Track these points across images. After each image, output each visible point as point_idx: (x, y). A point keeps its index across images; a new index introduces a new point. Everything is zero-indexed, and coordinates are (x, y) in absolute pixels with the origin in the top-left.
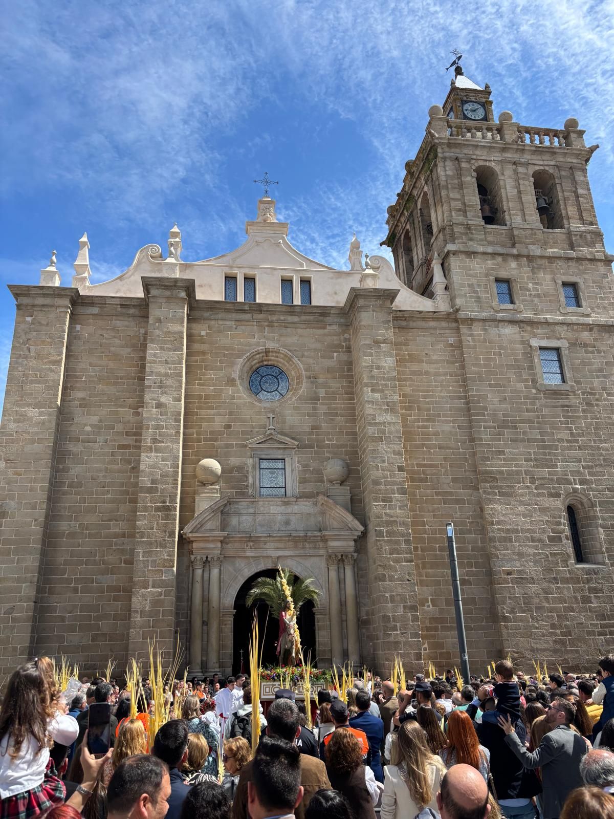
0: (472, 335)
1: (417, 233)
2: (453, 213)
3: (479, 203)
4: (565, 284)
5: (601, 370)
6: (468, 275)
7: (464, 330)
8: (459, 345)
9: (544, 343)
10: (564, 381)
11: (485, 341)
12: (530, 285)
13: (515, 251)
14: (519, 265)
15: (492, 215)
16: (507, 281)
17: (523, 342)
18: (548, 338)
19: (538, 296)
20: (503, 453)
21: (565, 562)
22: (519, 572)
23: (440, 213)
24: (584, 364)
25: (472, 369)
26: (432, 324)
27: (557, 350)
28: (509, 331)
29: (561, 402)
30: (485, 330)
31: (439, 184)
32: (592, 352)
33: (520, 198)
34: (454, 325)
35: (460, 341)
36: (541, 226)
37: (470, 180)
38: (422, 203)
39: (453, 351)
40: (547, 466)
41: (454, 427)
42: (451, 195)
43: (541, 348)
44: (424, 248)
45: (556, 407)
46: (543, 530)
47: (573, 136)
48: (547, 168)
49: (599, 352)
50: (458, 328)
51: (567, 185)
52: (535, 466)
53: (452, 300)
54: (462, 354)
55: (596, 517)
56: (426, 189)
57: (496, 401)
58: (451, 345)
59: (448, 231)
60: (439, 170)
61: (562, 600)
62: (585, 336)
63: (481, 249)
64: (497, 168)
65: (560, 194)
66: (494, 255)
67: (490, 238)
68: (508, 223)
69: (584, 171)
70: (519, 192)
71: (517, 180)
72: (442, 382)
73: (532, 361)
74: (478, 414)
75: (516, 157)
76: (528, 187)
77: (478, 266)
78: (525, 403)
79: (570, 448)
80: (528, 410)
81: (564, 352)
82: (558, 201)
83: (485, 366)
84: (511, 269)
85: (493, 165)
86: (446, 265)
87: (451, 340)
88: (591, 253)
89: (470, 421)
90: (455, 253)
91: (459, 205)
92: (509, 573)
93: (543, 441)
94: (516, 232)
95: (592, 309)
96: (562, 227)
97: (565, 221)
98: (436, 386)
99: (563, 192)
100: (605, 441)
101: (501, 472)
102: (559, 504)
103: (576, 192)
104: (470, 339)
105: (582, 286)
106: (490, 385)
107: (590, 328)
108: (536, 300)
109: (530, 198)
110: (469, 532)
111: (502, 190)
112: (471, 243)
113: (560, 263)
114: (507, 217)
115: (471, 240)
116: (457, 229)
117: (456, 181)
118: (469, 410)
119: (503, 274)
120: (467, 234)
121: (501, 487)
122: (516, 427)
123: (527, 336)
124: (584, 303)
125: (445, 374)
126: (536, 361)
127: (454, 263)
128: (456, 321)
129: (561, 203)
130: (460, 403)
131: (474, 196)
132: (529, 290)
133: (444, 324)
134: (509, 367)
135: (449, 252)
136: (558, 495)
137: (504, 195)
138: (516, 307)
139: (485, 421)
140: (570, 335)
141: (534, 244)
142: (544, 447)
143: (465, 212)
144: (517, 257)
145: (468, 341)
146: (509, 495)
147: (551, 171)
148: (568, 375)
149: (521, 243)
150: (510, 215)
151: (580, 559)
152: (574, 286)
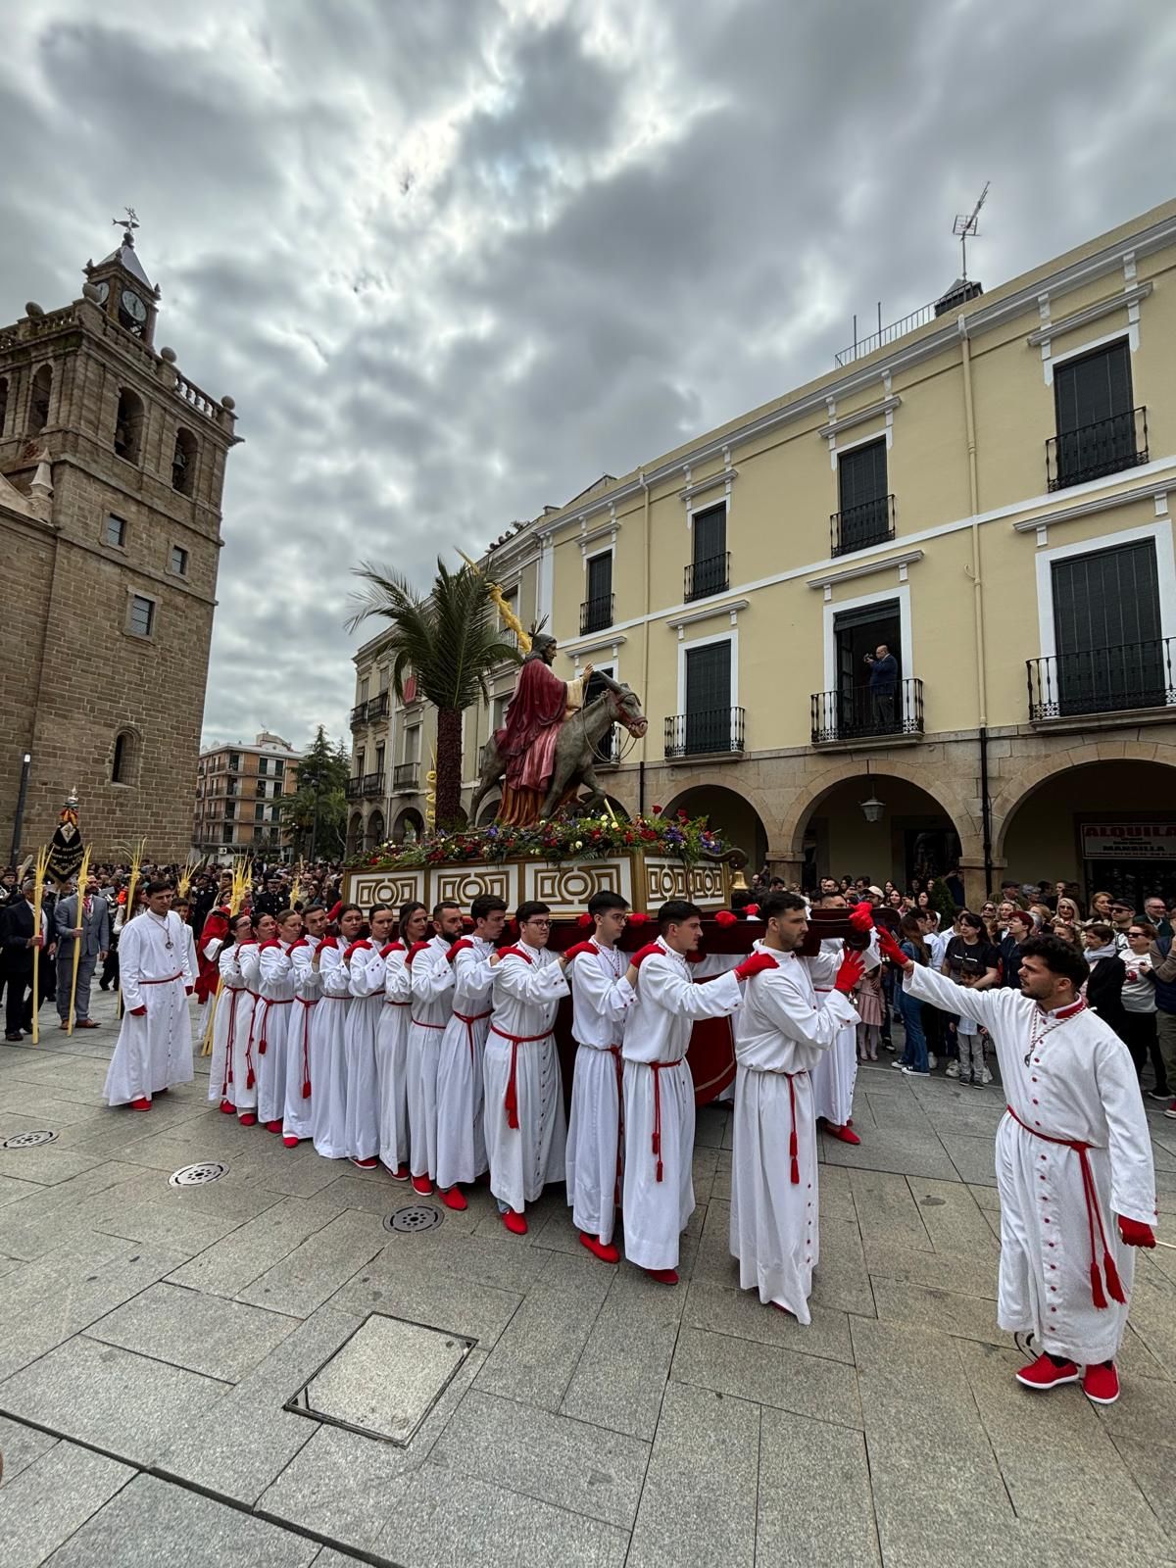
0: (68, 559)
1: (22, 399)
2: (82, 422)
3: (115, 425)
4: (176, 548)
5: (183, 634)
6: (81, 496)
7: (61, 549)
8: (52, 563)
9: (141, 594)
10: (148, 633)
11: (81, 569)
12: (144, 536)
13: (139, 497)
14: (139, 512)
15: (126, 446)
16: (123, 522)
17: (120, 585)
18: (146, 590)
19: (149, 548)
20: (70, 680)
21: (102, 783)
22: (55, 784)
23: (64, 409)
24: (171, 624)
25: (57, 591)
26: (22, 529)
27: (152, 604)
28: (109, 569)
29: (139, 650)
30: (85, 559)
31: (74, 379)
32: (181, 616)
33: (160, 446)
34: (50, 540)
35: (54, 559)
36: (171, 485)
37: (112, 397)
38: (39, 371)
39: (43, 566)
40: (110, 701)
41: (22, 641)
42: (86, 402)
43: (136, 596)
44: (27, 423)
45: (134, 653)
46: (90, 753)
47: (226, 415)
48: (193, 431)
49: (186, 618)
50: (55, 547)
51: (206, 459)
52: (99, 698)
53: (54, 512)
54: (52, 573)
55: (140, 750)
56: (51, 362)
57: (77, 630)
58: (41, 559)
59: (70, 437)
60: (78, 363)
61: (89, 810)
62: (179, 600)
63: (104, 479)
64: (145, 402)
65: (198, 464)
66: (116, 490)
67: (116, 470)
68: (140, 464)
69: (225, 453)
70: (161, 440)
71: (162, 427)
72: (20, 592)
73: (125, 605)
74: (53, 637)
75: (167, 404)
76: (171, 438)
77: (94, 492)
78: (106, 641)
79: (135, 690)
80: (106, 648)
81: (157, 608)
82: (193, 469)
83: (74, 593)
84: (130, 512)
85: (141, 396)
86: (57, 471)
87: (43, 555)
88: (207, 532)
89: (44, 641)
90: (72, 466)
91: (92, 417)
92: (45, 784)
93: (113, 678)
94: (145, 479)
95: (193, 580)
96: (189, 495)
97: (194, 492)
98: (11, 594)
99: (201, 461)
100: (167, 693)
101: (63, 696)
102: (112, 735)
103: (211, 468)
104: (65, 561)
105: (190, 555)
106: (74, 614)
107: (186, 595)
108: (146, 552)
109: (169, 451)
110: (12, 742)
111: (144, 429)
112: (94, 465)
113: (178, 527)
114: (141, 458)
115: (95, 462)
116: (81, 441)
117: (96, 389)
118: (45, 629)
119: (120, 513)
120: (91, 453)
121: (59, 709)
122: (90, 660)
123: (126, 581)
124: (187, 572)
125: (26, 586)
126: (129, 606)
127: (68, 476)
128: (55, 537)
129: (197, 473)
130: (37, 621)
131: (112, 416)
132: (141, 539)
133: (38, 535)
134: (100, 603)
135: (64, 462)
136: (111, 726)
137: (144, 434)
138: (124, 550)
139: (59, 646)
140: (167, 595)
141: (159, 498)
142: (113, 684)
143: (97, 428)
144: (139, 503)
145: (61, 560)
146: (65, 717)
147: (197, 436)
148: (153, 629)
149: (147, 491)
150: (145, 458)
151: (115, 779)
152: (184, 553)
